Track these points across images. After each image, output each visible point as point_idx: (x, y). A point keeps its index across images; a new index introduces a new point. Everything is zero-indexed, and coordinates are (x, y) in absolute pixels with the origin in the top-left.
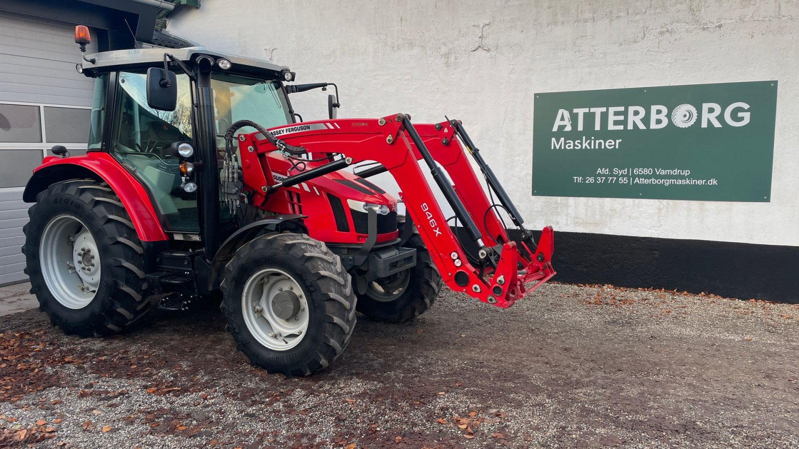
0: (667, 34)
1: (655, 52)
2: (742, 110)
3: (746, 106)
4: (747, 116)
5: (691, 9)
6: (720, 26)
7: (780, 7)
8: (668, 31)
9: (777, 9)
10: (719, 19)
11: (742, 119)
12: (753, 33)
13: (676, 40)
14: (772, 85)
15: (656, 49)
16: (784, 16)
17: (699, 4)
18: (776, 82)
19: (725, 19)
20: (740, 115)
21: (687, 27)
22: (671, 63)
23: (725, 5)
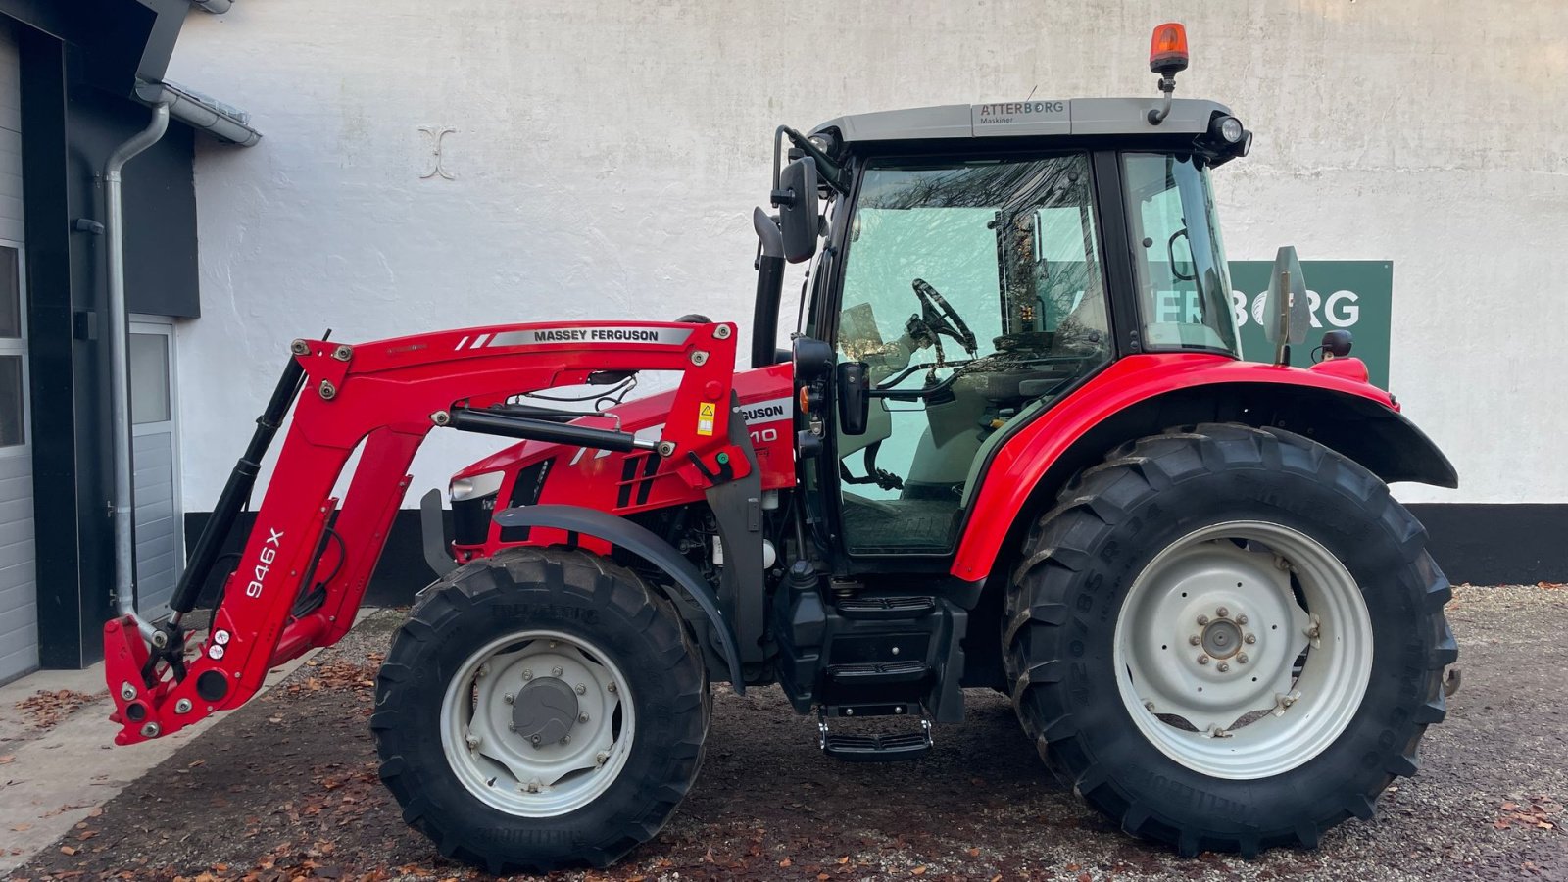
0: (1245, 180)
1: (1226, 205)
2: (1348, 302)
3: (1354, 297)
4: (1354, 311)
5: (1277, 145)
6: (1318, 174)
7: (1394, 153)
8: (1246, 174)
9: (1391, 157)
10: (1316, 164)
11: (1348, 316)
12: (1361, 188)
13: (1257, 190)
14: (1386, 266)
15: (1229, 202)
16: (1399, 168)
17: (1287, 138)
18: (1390, 263)
19: (1323, 164)
20: (1346, 309)
21: (1273, 171)
22: (1249, 225)
23: (1322, 143)
